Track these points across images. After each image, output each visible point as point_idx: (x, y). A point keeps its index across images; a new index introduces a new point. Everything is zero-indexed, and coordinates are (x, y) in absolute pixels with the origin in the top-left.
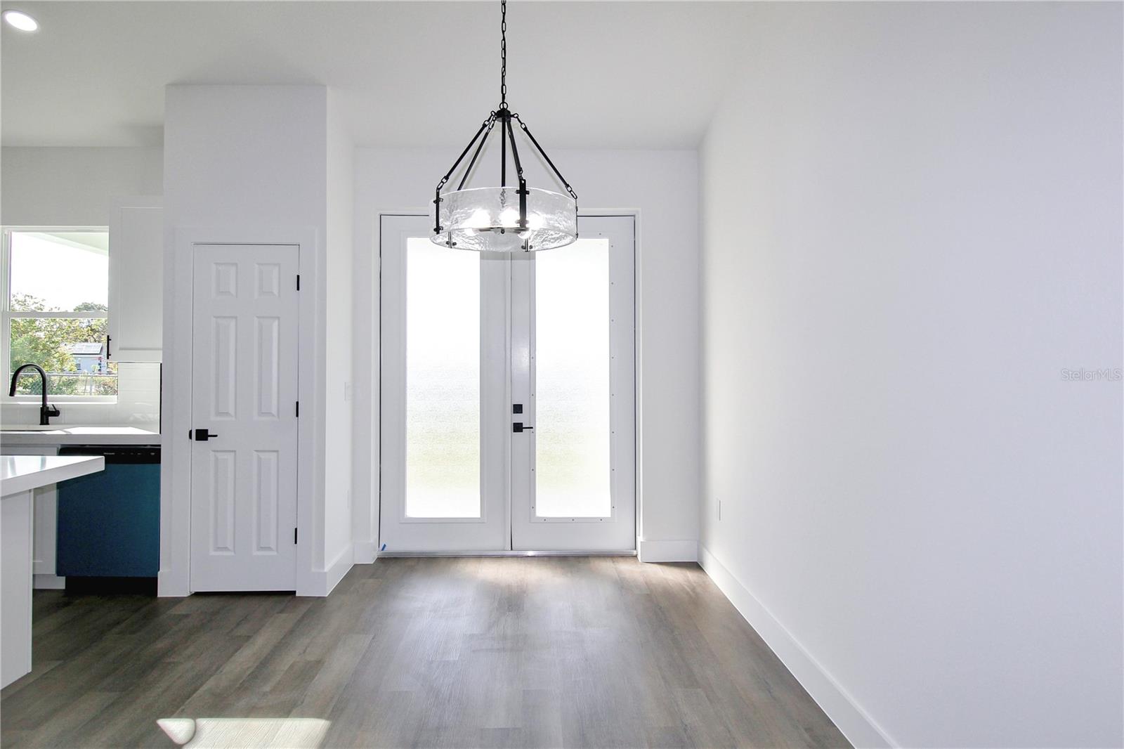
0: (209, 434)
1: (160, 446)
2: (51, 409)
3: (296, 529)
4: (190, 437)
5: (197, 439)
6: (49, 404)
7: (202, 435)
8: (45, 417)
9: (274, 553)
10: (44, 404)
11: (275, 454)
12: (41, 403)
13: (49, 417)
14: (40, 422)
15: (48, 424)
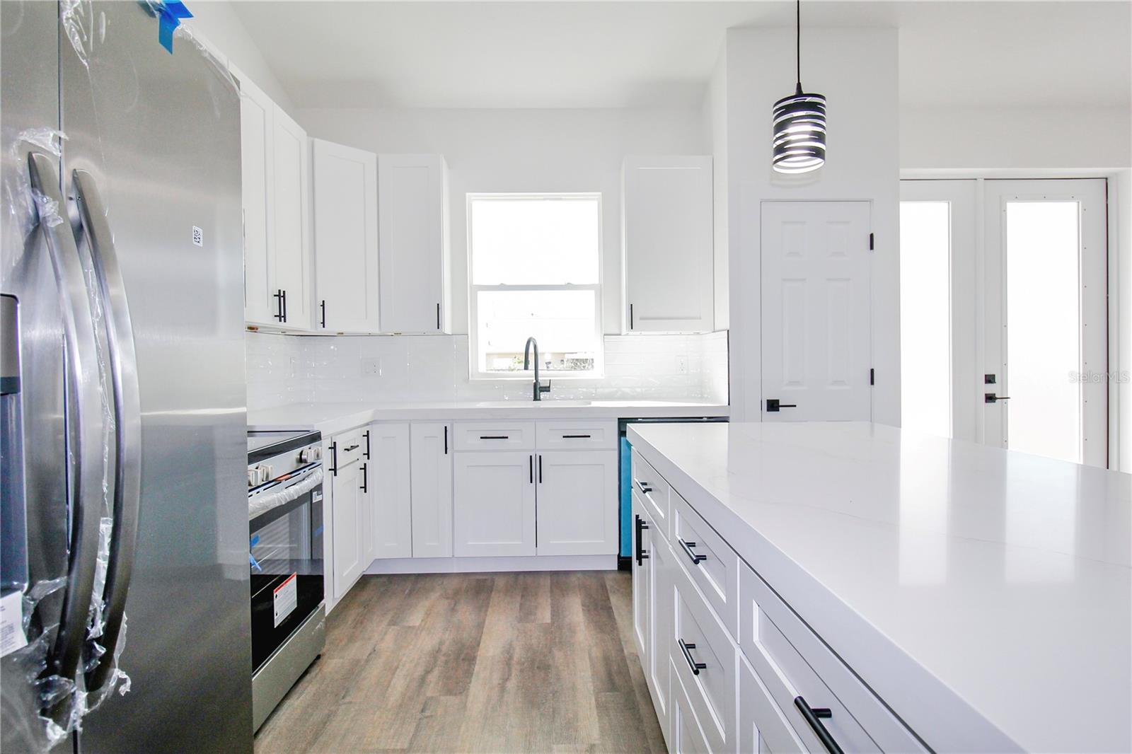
0: (781, 404)
4: (761, 408)
5: (768, 410)
7: (773, 406)
8: (538, 393)
10: (536, 380)
13: (543, 395)
14: (533, 398)
15: (540, 400)
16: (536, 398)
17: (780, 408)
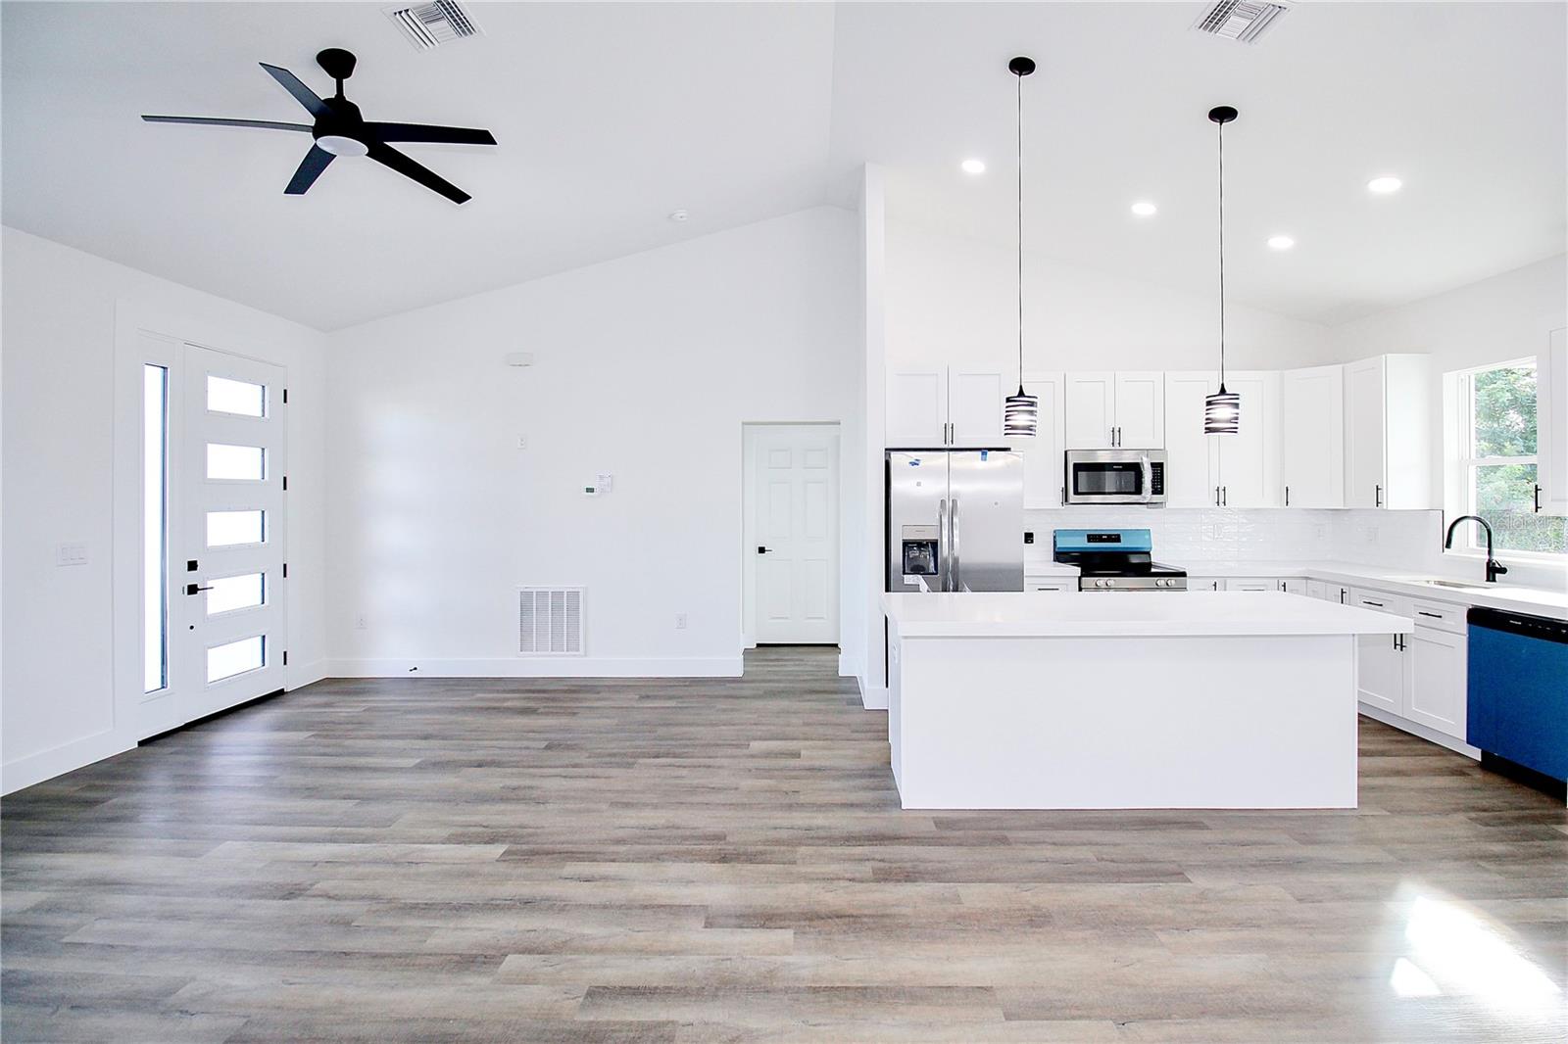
2: (1499, 565)
6: (1496, 559)
8: (1491, 573)
10: (1489, 559)
12: (1487, 557)
13: (1497, 574)
14: (1485, 579)
15: (1494, 580)
16: (1491, 578)
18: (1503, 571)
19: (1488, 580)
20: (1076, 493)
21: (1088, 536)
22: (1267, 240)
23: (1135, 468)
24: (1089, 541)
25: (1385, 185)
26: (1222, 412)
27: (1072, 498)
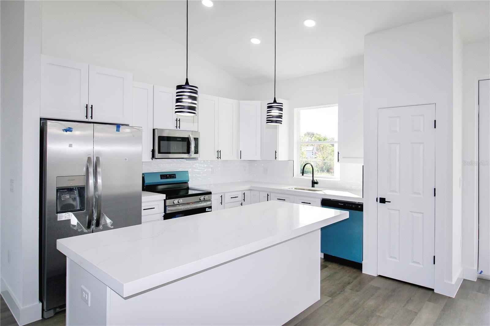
0: (386, 200)
1: (363, 203)
2: (315, 181)
3: (434, 257)
4: (377, 201)
5: (380, 202)
6: (315, 179)
7: (383, 201)
8: (313, 184)
9: (421, 266)
10: (313, 179)
11: (422, 214)
12: (312, 178)
13: (315, 185)
14: (311, 186)
15: (314, 187)
16: (313, 186)
17: (386, 202)
18: (317, 183)
19: (312, 187)
20: (159, 152)
21: (161, 175)
22: (251, 39)
23: (186, 140)
24: (161, 179)
25: (310, 23)
26: (275, 112)
27: (157, 155)
